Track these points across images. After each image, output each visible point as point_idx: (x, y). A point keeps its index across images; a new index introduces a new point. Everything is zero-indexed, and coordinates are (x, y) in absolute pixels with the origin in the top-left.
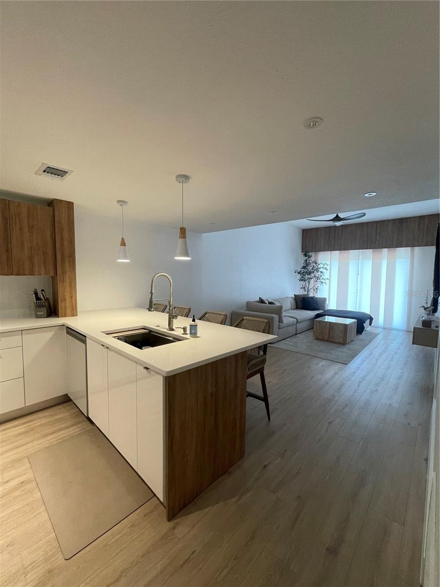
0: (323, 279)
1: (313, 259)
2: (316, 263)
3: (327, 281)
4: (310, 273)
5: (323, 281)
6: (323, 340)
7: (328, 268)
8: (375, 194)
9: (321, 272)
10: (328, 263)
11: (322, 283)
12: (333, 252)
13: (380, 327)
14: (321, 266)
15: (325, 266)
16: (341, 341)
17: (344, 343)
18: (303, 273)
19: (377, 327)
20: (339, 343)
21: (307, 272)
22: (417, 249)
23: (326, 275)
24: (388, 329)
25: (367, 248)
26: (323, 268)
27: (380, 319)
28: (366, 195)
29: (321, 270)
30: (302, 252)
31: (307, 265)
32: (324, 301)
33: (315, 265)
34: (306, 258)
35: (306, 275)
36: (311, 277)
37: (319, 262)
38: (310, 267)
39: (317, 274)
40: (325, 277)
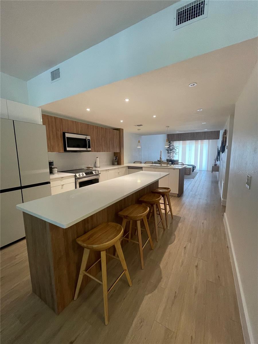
0: (176, 152)
1: (172, 144)
2: (173, 146)
4: (171, 150)
5: (176, 153)
8: (202, 110)
9: (176, 150)
10: (178, 146)
11: (176, 154)
13: (198, 170)
14: (175, 147)
15: (177, 147)
17: (190, 174)
18: (168, 150)
19: (197, 170)
21: (170, 150)
22: (210, 140)
23: (177, 151)
24: (200, 171)
25: (193, 140)
27: (198, 168)
28: (198, 110)
29: (175, 149)
31: (170, 147)
32: (178, 161)
33: (173, 147)
34: (169, 144)
35: (170, 151)
36: (172, 152)
37: (174, 145)
38: (171, 148)
39: (174, 150)
40: (177, 152)
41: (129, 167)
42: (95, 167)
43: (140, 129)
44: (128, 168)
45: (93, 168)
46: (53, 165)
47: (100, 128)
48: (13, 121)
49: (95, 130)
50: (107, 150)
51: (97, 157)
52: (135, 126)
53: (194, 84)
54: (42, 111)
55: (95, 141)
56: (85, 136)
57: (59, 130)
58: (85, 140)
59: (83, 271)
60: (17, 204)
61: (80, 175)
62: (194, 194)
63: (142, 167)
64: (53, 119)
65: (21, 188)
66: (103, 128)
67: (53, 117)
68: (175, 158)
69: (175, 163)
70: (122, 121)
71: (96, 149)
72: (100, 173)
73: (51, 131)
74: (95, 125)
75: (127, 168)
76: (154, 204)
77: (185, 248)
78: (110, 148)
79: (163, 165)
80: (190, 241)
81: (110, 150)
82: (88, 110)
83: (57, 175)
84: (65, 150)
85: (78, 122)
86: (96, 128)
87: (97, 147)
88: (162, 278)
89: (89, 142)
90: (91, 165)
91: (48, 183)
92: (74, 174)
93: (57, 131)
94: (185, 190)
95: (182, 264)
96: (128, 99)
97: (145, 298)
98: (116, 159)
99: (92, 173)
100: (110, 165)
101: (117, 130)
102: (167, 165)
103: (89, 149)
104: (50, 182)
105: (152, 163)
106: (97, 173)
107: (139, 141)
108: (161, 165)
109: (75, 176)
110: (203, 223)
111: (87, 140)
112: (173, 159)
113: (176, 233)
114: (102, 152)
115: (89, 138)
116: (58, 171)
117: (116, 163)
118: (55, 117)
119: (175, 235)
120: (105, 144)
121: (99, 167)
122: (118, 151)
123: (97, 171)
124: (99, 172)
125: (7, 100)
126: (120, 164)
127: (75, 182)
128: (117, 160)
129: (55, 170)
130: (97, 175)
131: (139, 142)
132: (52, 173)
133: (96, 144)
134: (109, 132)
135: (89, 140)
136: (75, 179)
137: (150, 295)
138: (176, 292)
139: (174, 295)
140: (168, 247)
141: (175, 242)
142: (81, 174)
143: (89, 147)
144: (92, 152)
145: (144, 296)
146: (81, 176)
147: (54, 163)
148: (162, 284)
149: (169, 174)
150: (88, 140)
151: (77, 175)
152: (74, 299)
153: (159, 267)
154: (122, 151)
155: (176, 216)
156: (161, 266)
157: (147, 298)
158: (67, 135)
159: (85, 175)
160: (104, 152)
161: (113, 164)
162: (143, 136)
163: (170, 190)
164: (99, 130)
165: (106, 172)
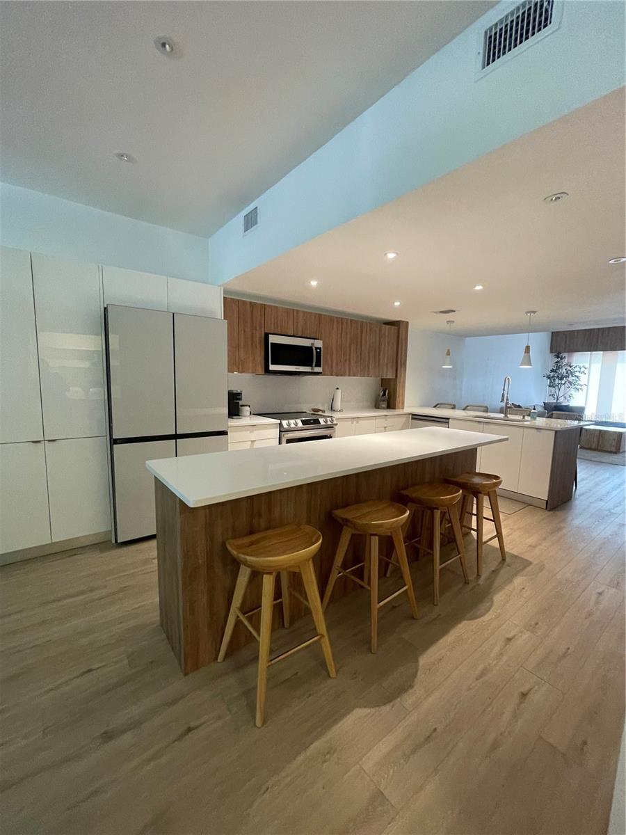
0: (579, 385)
2: (570, 366)
3: (584, 387)
4: (561, 379)
5: (579, 387)
6: (590, 449)
7: (586, 371)
9: (577, 377)
10: (587, 366)
11: (578, 389)
12: (594, 353)
14: (578, 369)
15: (583, 369)
16: (613, 449)
17: (617, 452)
18: (553, 377)
20: (611, 452)
21: (557, 376)
23: (583, 379)
26: (579, 372)
29: (577, 374)
30: (551, 352)
31: (558, 368)
32: (582, 410)
33: (569, 368)
34: (556, 360)
35: (557, 380)
36: (563, 382)
37: (574, 364)
38: (563, 371)
39: (571, 379)
40: (581, 383)
41: (416, 417)
42: (332, 409)
43: (453, 322)
44: (413, 419)
45: (324, 412)
46: (240, 399)
47: (349, 322)
48: (173, 314)
49: (335, 326)
50: (364, 372)
51: (338, 389)
52: (436, 312)
53: (558, 196)
54: (225, 292)
55: (334, 352)
56: (312, 341)
57: (258, 328)
58: (309, 349)
59: (236, 609)
60: (147, 460)
61: (289, 424)
62: (609, 510)
63: (448, 419)
64: (248, 307)
65: (176, 437)
66: (356, 322)
67: (248, 304)
68: (574, 402)
69: (552, 414)
70: (397, 304)
71: (335, 371)
72: (337, 424)
73: (243, 332)
74: (336, 316)
75: (409, 417)
76: (437, 509)
77: (509, 640)
78: (369, 368)
79: (510, 417)
80: (533, 627)
81: (369, 371)
82: (314, 283)
83: (246, 420)
84: (267, 371)
85: (298, 311)
86: (338, 322)
87: (337, 364)
88: (411, 686)
89: (319, 354)
90: (323, 405)
91: (224, 433)
92: (279, 421)
93: (254, 331)
94: (580, 495)
95: (482, 674)
96: (393, 253)
97: (354, 711)
98: (384, 394)
99: (317, 422)
100: (368, 408)
101: (394, 325)
102: (524, 417)
103: (317, 370)
104: (227, 432)
105: (483, 409)
106: (329, 423)
107: (449, 350)
108: (506, 416)
109: (280, 424)
110: (600, 594)
111: (314, 349)
112: (565, 403)
113: (498, 598)
114: (349, 376)
115: (319, 344)
116: (250, 414)
117: (384, 405)
118: (251, 303)
119: (492, 602)
120: (357, 357)
121: (340, 411)
122: (390, 375)
123: (328, 419)
124: (335, 422)
125: (169, 278)
126: (394, 408)
127: (279, 438)
128: (387, 397)
129: (246, 410)
130: (330, 427)
131: (448, 354)
132: (239, 415)
133: (334, 357)
134: (370, 330)
135: (320, 349)
136: (280, 431)
137: (369, 711)
138: (435, 729)
139: (428, 734)
140: (460, 626)
141: (486, 618)
142: (292, 422)
143: (318, 365)
144: (324, 375)
145: (354, 708)
146: (293, 426)
147: (243, 396)
148: (408, 699)
149: (507, 439)
150: (317, 348)
151: (285, 423)
152: (217, 659)
153: (417, 661)
154: (401, 376)
155: (515, 557)
156: (423, 660)
157: (359, 712)
158: (273, 339)
159: (300, 425)
160: (354, 376)
161: (377, 407)
162: (467, 339)
163: (500, 482)
164: (344, 327)
165: (352, 423)
